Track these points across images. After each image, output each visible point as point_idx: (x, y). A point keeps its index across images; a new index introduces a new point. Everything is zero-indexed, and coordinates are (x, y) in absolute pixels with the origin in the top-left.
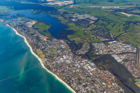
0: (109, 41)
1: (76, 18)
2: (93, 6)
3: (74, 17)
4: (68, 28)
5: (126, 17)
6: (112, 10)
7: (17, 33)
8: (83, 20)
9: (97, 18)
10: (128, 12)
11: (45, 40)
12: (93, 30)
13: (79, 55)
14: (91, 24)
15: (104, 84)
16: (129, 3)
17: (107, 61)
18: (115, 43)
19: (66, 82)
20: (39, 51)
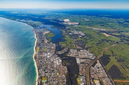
0: (81, 49)
1: (73, 33)
2: (89, 27)
3: (72, 32)
4: (63, 38)
5: (105, 36)
6: (98, 31)
7: (35, 37)
8: (76, 35)
9: (85, 35)
10: (108, 33)
11: (46, 42)
12: (77, 41)
13: (57, 54)
14: (79, 38)
15: (58, 74)
16: (114, 28)
17: (71, 61)
18: (84, 51)
19: (38, 68)
20: (38, 48)
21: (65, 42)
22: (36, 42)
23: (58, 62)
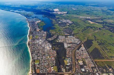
0: (69, 36)
1: (62, 21)
3: (61, 21)
4: (53, 26)
5: (89, 23)
6: (84, 19)
7: (28, 26)
8: (64, 23)
9: (72, 23)
10: (93, 21)
11: (38, 31)
12: (65, 29)
13: (48, 41)
14: (66, 26)
15: (48, 57)
16: (98, 16)
17: (60, 46)
18: (71, 37)
19: (31, 53)
20: (31, 36)
21: (55, 29)
22: (29, 30)
23: (48, 47)
